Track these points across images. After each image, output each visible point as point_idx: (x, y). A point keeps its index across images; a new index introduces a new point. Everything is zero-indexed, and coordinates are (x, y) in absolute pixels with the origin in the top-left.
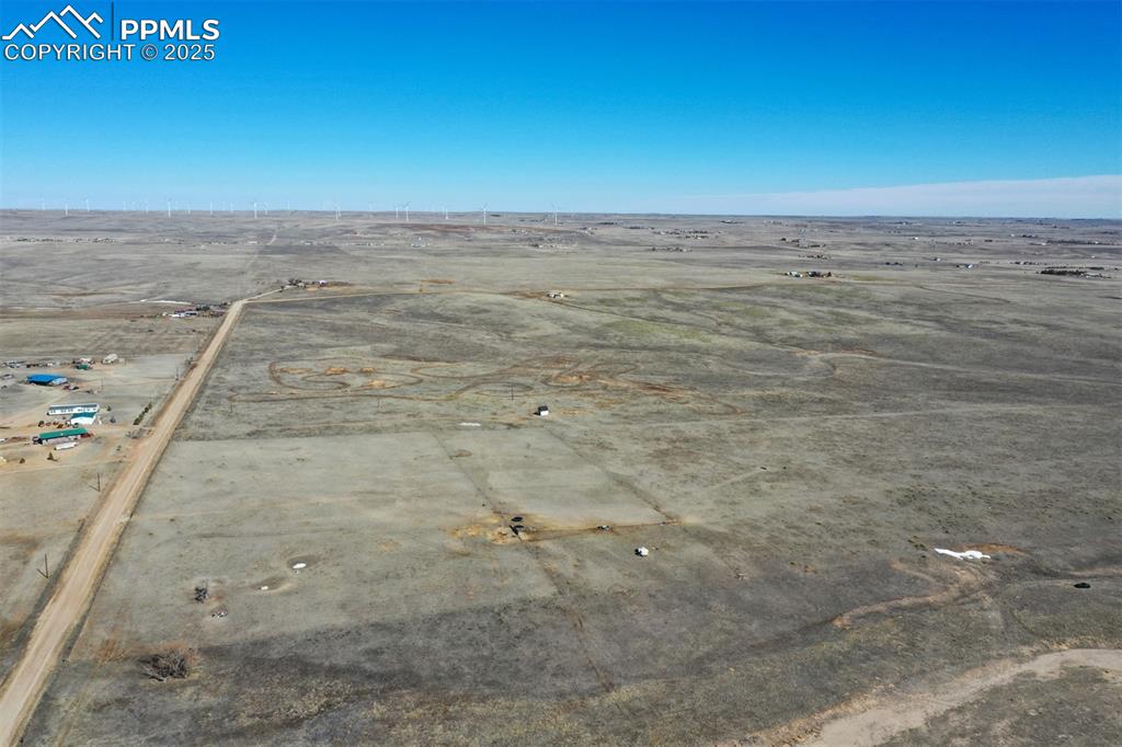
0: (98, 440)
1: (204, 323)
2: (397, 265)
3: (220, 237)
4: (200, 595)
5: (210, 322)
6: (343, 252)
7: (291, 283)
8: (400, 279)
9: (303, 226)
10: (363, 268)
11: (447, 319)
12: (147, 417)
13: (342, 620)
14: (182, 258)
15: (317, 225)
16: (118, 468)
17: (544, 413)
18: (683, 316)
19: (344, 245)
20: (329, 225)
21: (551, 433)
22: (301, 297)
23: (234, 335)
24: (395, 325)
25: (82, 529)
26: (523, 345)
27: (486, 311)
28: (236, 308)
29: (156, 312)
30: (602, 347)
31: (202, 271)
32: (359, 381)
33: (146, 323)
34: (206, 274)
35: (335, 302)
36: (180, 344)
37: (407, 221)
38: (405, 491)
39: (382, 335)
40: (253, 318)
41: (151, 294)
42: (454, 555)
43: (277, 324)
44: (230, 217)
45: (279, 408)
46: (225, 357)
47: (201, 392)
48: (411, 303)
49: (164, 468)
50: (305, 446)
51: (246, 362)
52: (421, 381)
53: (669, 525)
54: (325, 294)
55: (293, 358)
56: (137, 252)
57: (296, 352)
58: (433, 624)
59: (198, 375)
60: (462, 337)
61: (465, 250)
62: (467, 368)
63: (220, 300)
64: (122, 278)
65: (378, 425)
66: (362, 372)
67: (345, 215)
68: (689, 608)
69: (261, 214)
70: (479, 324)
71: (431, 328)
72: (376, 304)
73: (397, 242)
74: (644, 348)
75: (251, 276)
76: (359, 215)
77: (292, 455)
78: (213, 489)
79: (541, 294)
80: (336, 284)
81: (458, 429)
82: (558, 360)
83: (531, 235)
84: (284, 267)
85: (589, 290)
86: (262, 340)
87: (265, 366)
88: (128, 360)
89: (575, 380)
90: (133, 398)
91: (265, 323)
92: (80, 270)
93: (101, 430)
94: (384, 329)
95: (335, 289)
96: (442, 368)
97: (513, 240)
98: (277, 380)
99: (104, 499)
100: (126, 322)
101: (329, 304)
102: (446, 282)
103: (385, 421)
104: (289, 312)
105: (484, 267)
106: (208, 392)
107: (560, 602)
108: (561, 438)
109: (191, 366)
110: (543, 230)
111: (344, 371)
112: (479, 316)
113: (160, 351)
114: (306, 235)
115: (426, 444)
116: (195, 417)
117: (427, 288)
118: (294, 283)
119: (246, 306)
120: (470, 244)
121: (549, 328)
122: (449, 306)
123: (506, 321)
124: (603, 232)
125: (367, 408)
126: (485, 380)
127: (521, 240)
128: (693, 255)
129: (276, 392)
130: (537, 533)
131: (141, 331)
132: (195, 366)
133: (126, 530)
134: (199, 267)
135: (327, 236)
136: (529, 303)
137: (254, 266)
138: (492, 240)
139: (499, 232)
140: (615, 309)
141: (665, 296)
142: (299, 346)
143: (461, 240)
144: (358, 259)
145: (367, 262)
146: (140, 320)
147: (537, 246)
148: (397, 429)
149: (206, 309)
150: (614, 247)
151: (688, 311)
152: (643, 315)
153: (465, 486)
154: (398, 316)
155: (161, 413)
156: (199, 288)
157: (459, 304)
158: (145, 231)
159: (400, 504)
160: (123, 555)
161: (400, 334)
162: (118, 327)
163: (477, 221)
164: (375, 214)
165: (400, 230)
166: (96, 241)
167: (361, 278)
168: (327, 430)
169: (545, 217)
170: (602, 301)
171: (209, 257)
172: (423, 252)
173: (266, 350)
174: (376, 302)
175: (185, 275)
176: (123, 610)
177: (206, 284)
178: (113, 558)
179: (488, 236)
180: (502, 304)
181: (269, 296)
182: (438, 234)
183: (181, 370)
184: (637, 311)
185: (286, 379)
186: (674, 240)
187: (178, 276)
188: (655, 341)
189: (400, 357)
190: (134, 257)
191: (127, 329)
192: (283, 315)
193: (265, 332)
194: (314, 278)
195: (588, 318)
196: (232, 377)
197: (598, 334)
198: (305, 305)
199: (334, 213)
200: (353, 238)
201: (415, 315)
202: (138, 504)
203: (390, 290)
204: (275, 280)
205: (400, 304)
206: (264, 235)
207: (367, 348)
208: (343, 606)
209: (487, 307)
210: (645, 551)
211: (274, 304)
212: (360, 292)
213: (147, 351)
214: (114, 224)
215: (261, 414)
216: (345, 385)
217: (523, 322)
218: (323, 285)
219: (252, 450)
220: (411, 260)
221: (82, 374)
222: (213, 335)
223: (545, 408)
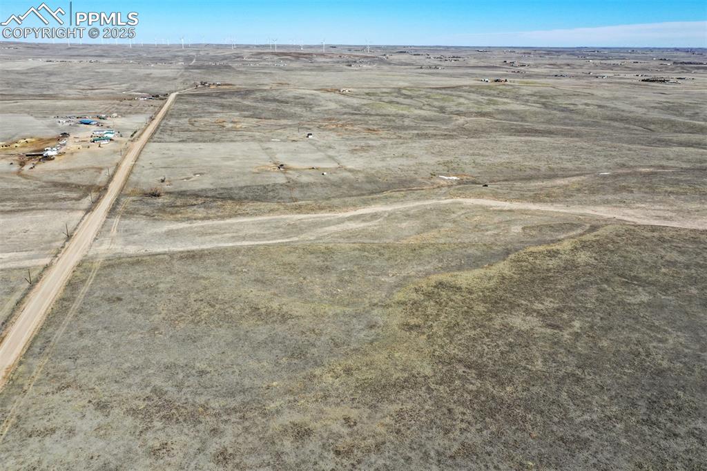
0: (117, 141)
1: (156, 102)
2: (262, 75)
3: (162, 60)
4: (163, 181)
5: (161, 102)
6: (234, 69)
7: (202, 84)
8: (261, 82)
9: (212, 54)
10: (242, 77)
11: (282, 102)
12: (135, 135)
13: (211, 187)
14: (142, 71)
15: (220, 53)
16: (127, 150)
17: (310, 136)
18: (408, 101)
19: (234, 65)
20: (227, 53)
21: (310, 143)
22: (207, 91)
23: (171, 108)
24: (254, 104)
25: (118, 166)
26: (316, 113)
27: (303, 98)
28: (173, 96)
29: (132, 98)
30: (356, 114)
31: (154, 78)
32: (230, 125)
33: (128, 102)
34: (156, 80)
35: (224, 93)
36: (146, 111)
37: (276, 51)
38: (241, 158)
39: (248, 108)
40: (181, 101)
41: (128, 89)
42: (254, 173)
43: (194, 103)
44: (167, 48)
45: (193, 134)
46: (168, 115)
47: (158, 128)
48: (265, 94)
49: (145, 150)
50: (202, 145)
51: (178, 118)
52: (259, 126)
53: (341, 168)
54: (220, 89)
55: (201, 117)
56: (115, 68)
57: (202, 115)
58: (241, 188)
59: (155, 122)
60: (287, 110)
61: (305, 68)
62: (283, 122)
63: (164, 92)
64: (111, 82)
65: (235, 139)
66: (232, 122)
67: (238, 47)
68: (333, 187)
69: (187, 46)
70: (297, 104)
71: (273, 106)
72: (246, 94)
73: (267, 63)
74: (377, 115)
75: (180, 80)
76: (247, 47)
77: (197, 147)
78: (165, 156)
79: (337, 90)
80: (226, 85)
81: (269, 141)
82: (330, 119)
83: (350, 59)
84: (198, 76)
85: (363, 88)
86: (186, 110)
87: (187, 119)
88: (122, 116)
89: (334, 127)
90: (128, 130)
91: (187, 102)
92: (86, 77)
93: (116, 138)
94: (248, 106)
95: (224, 87)
96: (272, 122)
97: (338, 62)
98: (193, 124)
99: (124, 157)
100: (118, 102)
101: (221, 95)
102: (286, 84)
103: (239, 138)
104: (200, 98)
105: (310, 77)
106: (161, 128)
107: (288, 184)
108: (313, 145)
109: (152, 119)
110: (357, 56)
111: (224, 122)
112: (299, 101)
113: (136, 113)
114: (213, 59)
115: (254, 145)
116: (156, 136)
117: (274, 87)
118: (203, 84)
119: (178, 95)
120: (311, 64)
121: (333, 106)
122: (284, 95)
123: (312, 102)
124: (396, 57)
125: (231, 135)
126: (290, 126)
127: (343, 62)
128: (443, 71)
129: (191, 127)
130: (287, 169)
131: (126, 105)
132: (153, 119)
133: (133, 166)
134: (151, 76)
135: (226, 59)
136: (328, 95)
137: (182, 75)
138: (324, 62)
139: (331, 58)
140: (372, 98)
141: (404, 92)
142: (203, 113)
143: (305, 62)
144: (241, 72)
145: (245, 74)
146: (124, 101)
147: (350, 66)
148: (243, 141)
149: (157, 96)
150: (398, 67)
151: (412, 98)
152: (386, 100)
153: (265, 156)
154: (256, 100)
155: (141, 134)
156: (153, 87)
157: (290, 94)
158: (117, 56)
159: (238, 161)
160: (134, 171)
161: (255, 108)
162: (114, 104)
163: (319, 51)
164: (257, 46)
165: (271, 56)
166: (90, 62)
167: (239, 82)
168: (213, 140)
169: (364, 48)
170: (367, 94)
171: (157, 71)
172: (280, 68)
173: (187, 114)
174: (246, 93)
175: (145, 80)
176: (137, 184)
177: (156, 84)
178: (131, 172)
179: (324, 60)
180: (312, 95)
181: (190, 90)
182: (293, 59)
183: (148, 120)
184: (384, 99)
185: (196, 124)
186: (437, 62)
187: (141, 80)
188: (384, 112)
189: (252, 117)
190: (115, 70)
191: (118, 104)
192: (197, 99)
193: (187, 106)
194: (214, 81)
195: (355, 102)
196: (172, 122)
197: (357, 109)
198: (208, 95)
199: (230, 45)
200: (241, 61)
201: (265, 100)
202: (137, 159)
203: (255, 88)
204: (193, 82)
205: (258, 95)
206: (188, 59)
207: (238, 114)
208: (212, 184)
209: (304, 96)
210: (325, 173)
211: (193, 95)
212: (238, 88)
213: (130, 113)
214: (99, 52)
215: (184, 135)
216: (223, 126)
217: (320, 103)
218: (219, 85)
219: (181, 146)
220: (270, 73)
221: (102, 121)
222: (161, 107)
223: (311, 134)
